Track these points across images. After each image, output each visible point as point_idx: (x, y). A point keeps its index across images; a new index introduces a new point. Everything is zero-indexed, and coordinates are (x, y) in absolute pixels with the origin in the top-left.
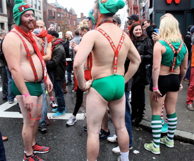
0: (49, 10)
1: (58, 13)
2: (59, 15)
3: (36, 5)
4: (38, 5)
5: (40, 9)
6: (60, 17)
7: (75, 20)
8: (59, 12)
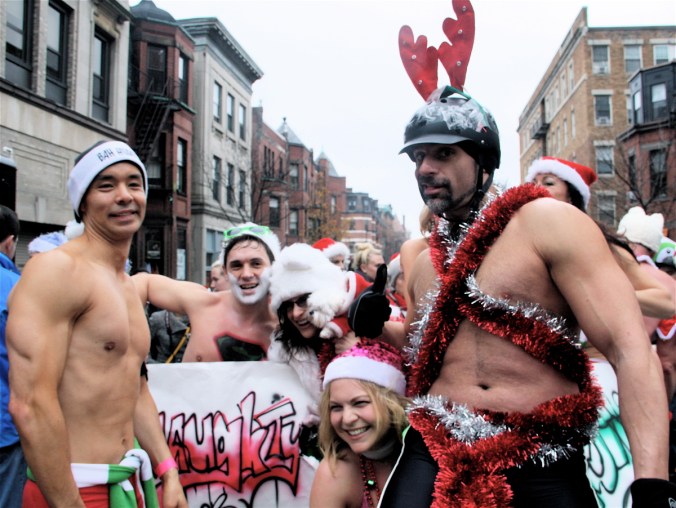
0: (266, 148)
1: (293, 164)
2: (293, 172)
3: (231, 118)
4: (239, 119)
5: (242, 136)
6: (297, 178)
7: (335, 197)
8: (294, 158)
